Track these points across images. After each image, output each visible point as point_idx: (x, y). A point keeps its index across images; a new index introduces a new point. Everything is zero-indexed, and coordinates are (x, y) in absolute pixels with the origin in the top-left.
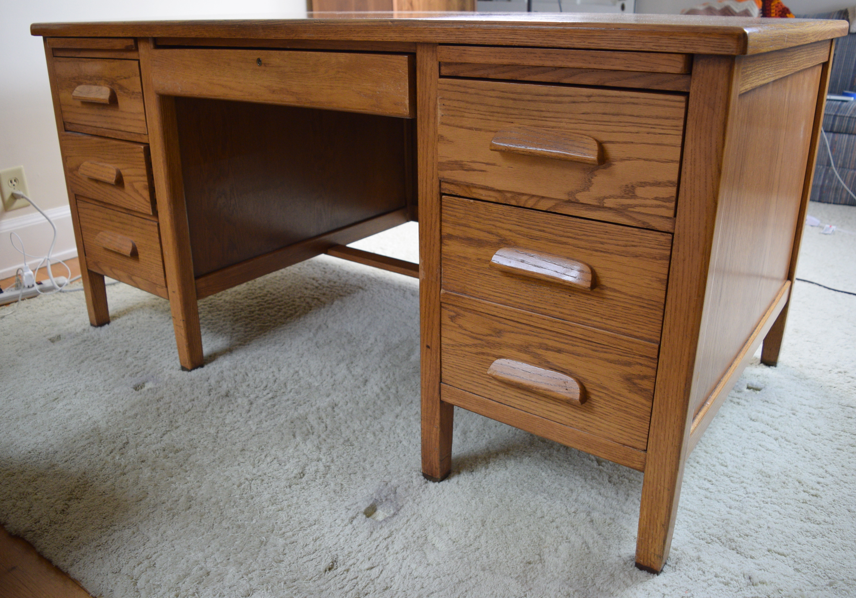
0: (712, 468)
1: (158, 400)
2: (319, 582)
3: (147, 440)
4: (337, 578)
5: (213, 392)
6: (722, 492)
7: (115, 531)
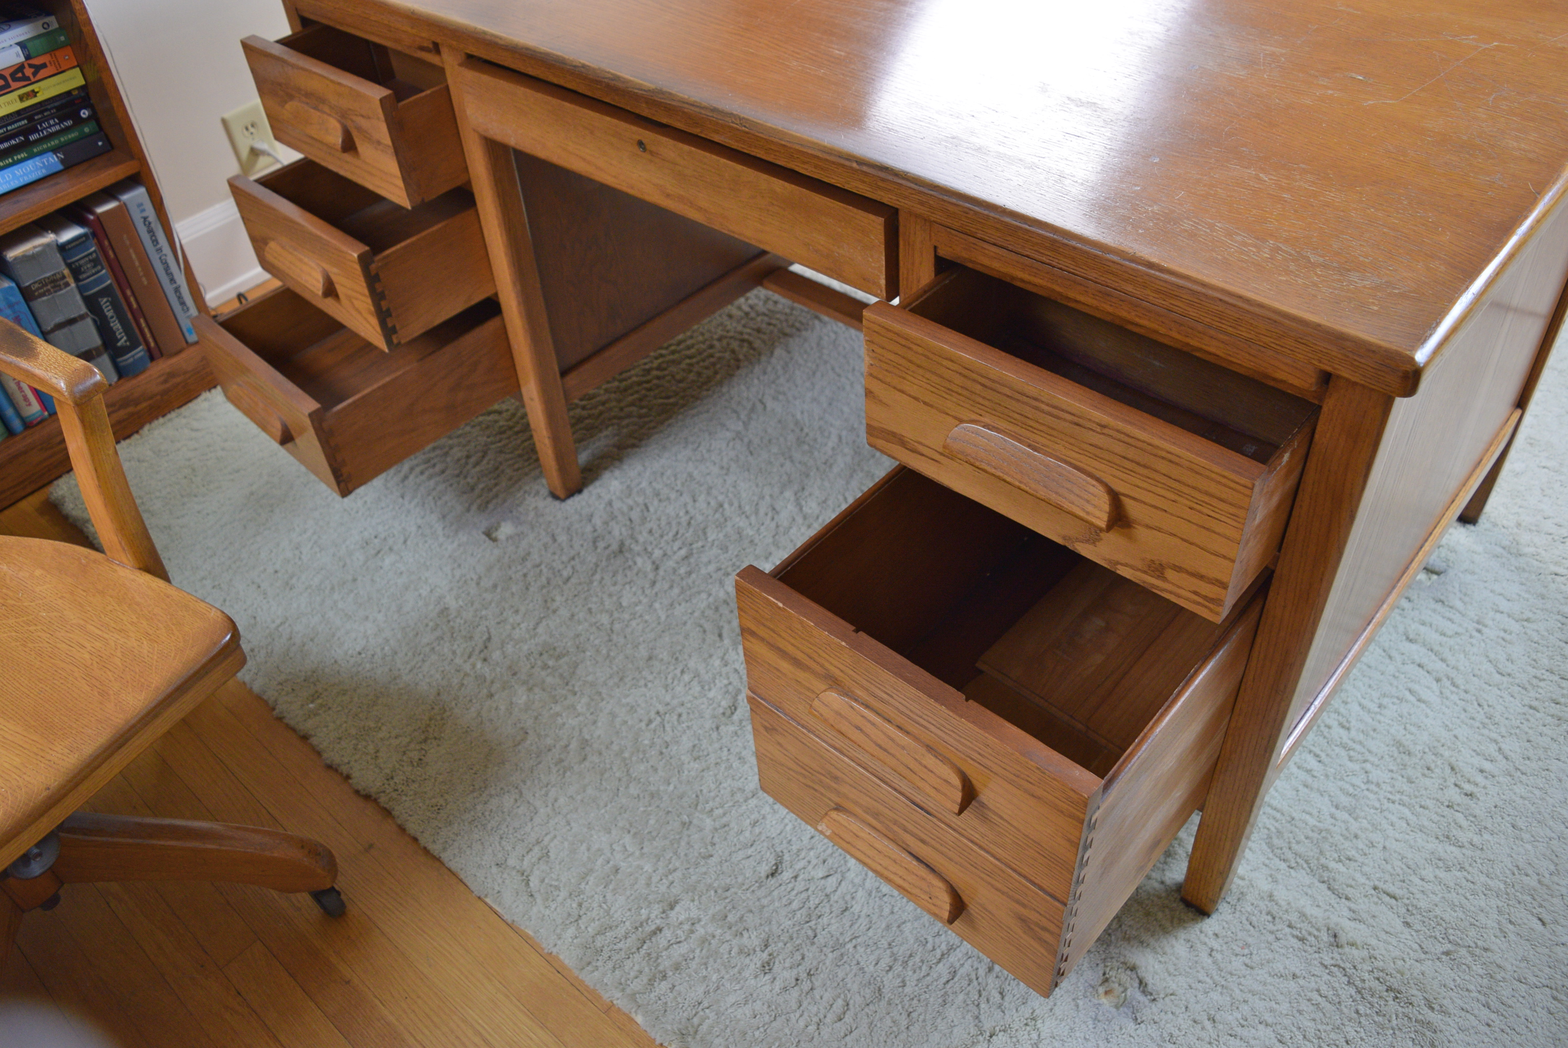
0: (1326, 731)
1: (524, 559)
2: (760, 893)
3: (517, 634)
4: (783, 888)
5: (601, 545)
6: (1331, 778)
7: (491, 796)
